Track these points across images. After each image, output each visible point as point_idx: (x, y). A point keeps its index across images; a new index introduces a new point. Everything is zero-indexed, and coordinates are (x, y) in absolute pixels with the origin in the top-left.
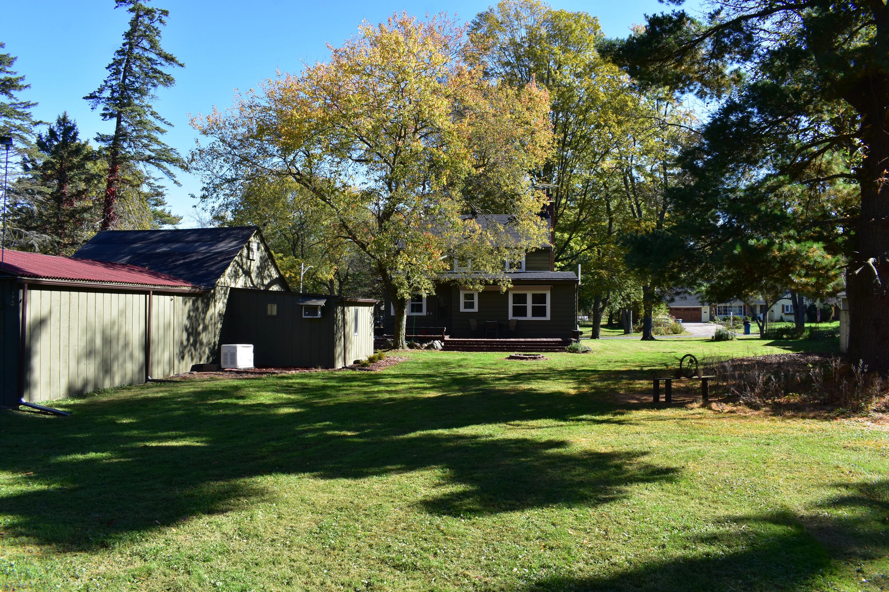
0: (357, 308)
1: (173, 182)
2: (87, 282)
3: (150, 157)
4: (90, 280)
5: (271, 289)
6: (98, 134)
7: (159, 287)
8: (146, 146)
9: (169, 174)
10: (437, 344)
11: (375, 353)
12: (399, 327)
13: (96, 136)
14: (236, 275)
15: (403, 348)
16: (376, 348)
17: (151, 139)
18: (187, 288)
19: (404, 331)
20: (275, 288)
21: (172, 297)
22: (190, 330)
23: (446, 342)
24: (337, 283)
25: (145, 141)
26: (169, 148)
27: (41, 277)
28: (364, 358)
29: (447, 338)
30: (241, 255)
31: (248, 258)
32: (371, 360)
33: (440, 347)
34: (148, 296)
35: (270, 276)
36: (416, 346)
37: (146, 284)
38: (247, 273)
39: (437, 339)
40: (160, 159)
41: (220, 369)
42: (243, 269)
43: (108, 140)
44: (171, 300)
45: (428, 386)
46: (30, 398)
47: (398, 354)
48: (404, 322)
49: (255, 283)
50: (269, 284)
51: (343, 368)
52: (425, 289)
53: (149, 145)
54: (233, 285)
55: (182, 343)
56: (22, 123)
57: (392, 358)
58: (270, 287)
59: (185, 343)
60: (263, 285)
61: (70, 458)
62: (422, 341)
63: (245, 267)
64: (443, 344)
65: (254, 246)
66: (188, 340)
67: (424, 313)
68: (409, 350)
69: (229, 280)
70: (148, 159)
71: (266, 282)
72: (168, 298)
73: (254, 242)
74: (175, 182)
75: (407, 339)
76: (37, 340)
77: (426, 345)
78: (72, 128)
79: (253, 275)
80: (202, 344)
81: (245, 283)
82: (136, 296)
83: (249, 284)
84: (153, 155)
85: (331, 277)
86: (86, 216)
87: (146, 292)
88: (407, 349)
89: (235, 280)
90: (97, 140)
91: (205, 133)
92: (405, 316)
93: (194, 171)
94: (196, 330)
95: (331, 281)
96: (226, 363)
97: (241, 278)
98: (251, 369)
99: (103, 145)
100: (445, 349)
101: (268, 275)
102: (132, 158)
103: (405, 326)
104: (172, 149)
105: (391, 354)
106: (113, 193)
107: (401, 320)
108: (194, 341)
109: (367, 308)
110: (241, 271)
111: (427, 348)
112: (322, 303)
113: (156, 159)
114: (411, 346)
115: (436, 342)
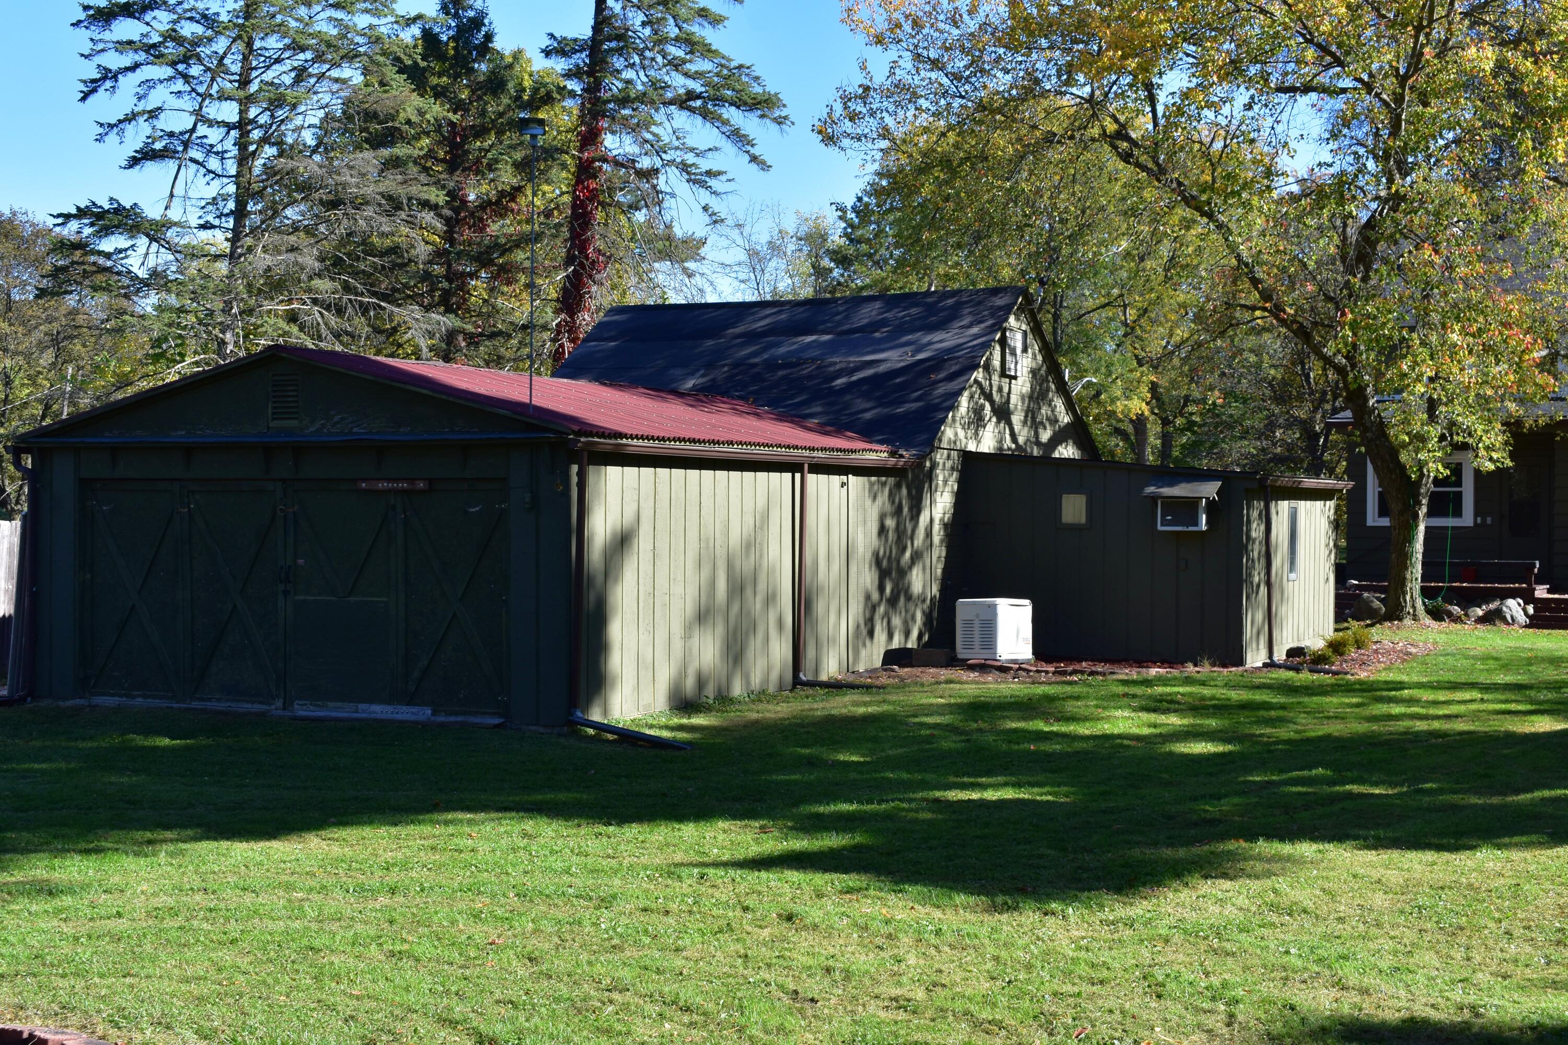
0: (1294, 503)
1: (747, 158)
2: (688, 446)
3: (691, 95)
4: (694, 441)
5: (1056, 455)
6: (552, 36)
7: (820, 454)
8: (676, 65)
9: (737, 137)
10: (1514, 607)
11: (1336, 630)
12: (1404, 559)
13: (546, 42)
14: (977, 421)
15: (1415, 618)
16: (1340, 616)
17: (692, 44)
18: (877, 455)
19: (1417, 570)
20: (1067, 451)
21: (844, 478)
22: (885, 563)
23: (1541, 605)
24: (1154, 430)
25: (676, 52)
26: (733, 64)
27: (625, 436)
28: (1316, 643)
29: (1541, 592)
30: (987, 367)
31: (1003, 374)
32: (1336, 647)
33: (1522, 618)
34: (798, 476)
35: (1054, 421)
36: (1450, 614)
37: (797, 447)
38: (1003, 413)
39: (1513, 594)
40: (719, 100)
41: (953, 661)
42: (992, 402)
43: (575, 52)
44: (843, 485)
45: (1520, 707)
46: (605, 713)
47: (1403, 634)
48: (1419, 546)
49: (1021, 440)
50: (1050, 440)
51: (1265, 665)
52: (1487, 448)
53: (684, 62)
54: (972, 447)
55: (868, 597)
56: (375, 21)
57: (1387, 644)
58: (1054, 448)
59: (875, 596)
60: (1038, 443)
61: (832, 808)
62: (1468, 599)
63: (996, 397)
64: (1531, 609)
65: (1016, 340)
66: (881, 588)
67: (1468, 518)
68: (1434, 624)
69: (961, 434)
70: (684, 102)
71: (1045, 436)
72: (836, 480)
73: (1016, 327)
74: (754, 159)
75: (1426, 592)
76: (616, 580)
77: (1480, 612)
78: (477, 22)
79: (1017, 419)
80: (909, 598)
81: (1001, 441)
82: (774, 476)
83: (1008, 443)
84: (697, 86)
85: (1138, 406)
86: (520, 256)
87: (792, 467)
88: (1428, 621)
89: (976, 434)
90: (547, 53)
91: (879, 40)
92: (1422, 528)
93: (846, 142)
94: (898, 562)
95: (1139, 423)
96: (969, 646)
97: (990, 427)
98: (1027, 662)
99: (560, 65)
100: (1536, 622)
101: (1048, 419)
102: (642, 98)
103: (1420, 556)
104: (740, 67)
105: (1382, 634)
106: (593, 195)
107: (1409, 539)
108: (892, 591)
109: (1319, 504)
110: (988, 407)
111: (1481, 620)
112: (1210, 490)
113: (705, 100)
114: (1437, 614)
115: (1511, 602)
